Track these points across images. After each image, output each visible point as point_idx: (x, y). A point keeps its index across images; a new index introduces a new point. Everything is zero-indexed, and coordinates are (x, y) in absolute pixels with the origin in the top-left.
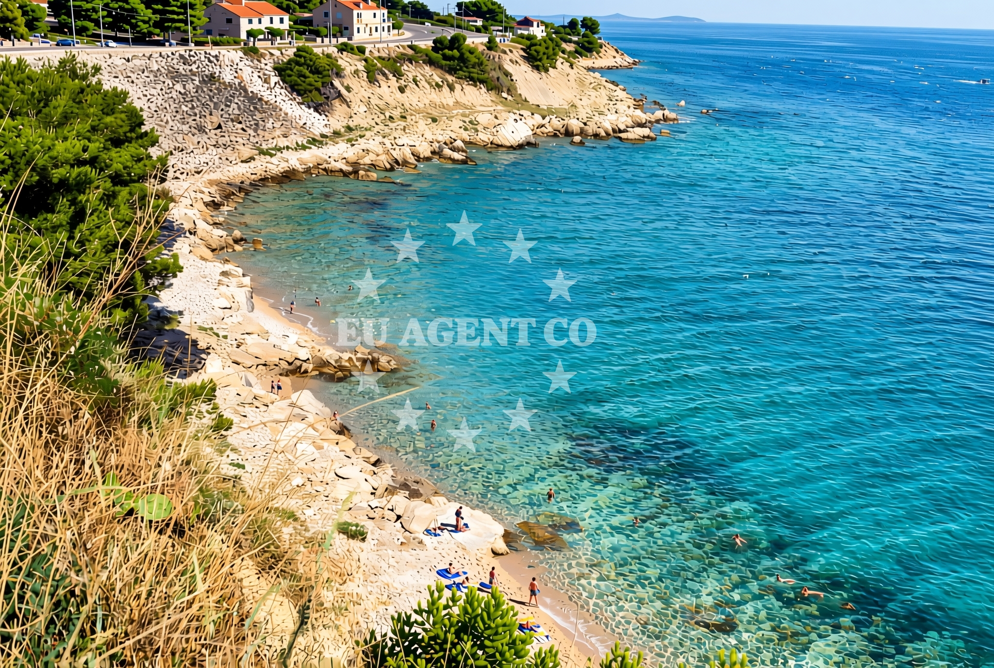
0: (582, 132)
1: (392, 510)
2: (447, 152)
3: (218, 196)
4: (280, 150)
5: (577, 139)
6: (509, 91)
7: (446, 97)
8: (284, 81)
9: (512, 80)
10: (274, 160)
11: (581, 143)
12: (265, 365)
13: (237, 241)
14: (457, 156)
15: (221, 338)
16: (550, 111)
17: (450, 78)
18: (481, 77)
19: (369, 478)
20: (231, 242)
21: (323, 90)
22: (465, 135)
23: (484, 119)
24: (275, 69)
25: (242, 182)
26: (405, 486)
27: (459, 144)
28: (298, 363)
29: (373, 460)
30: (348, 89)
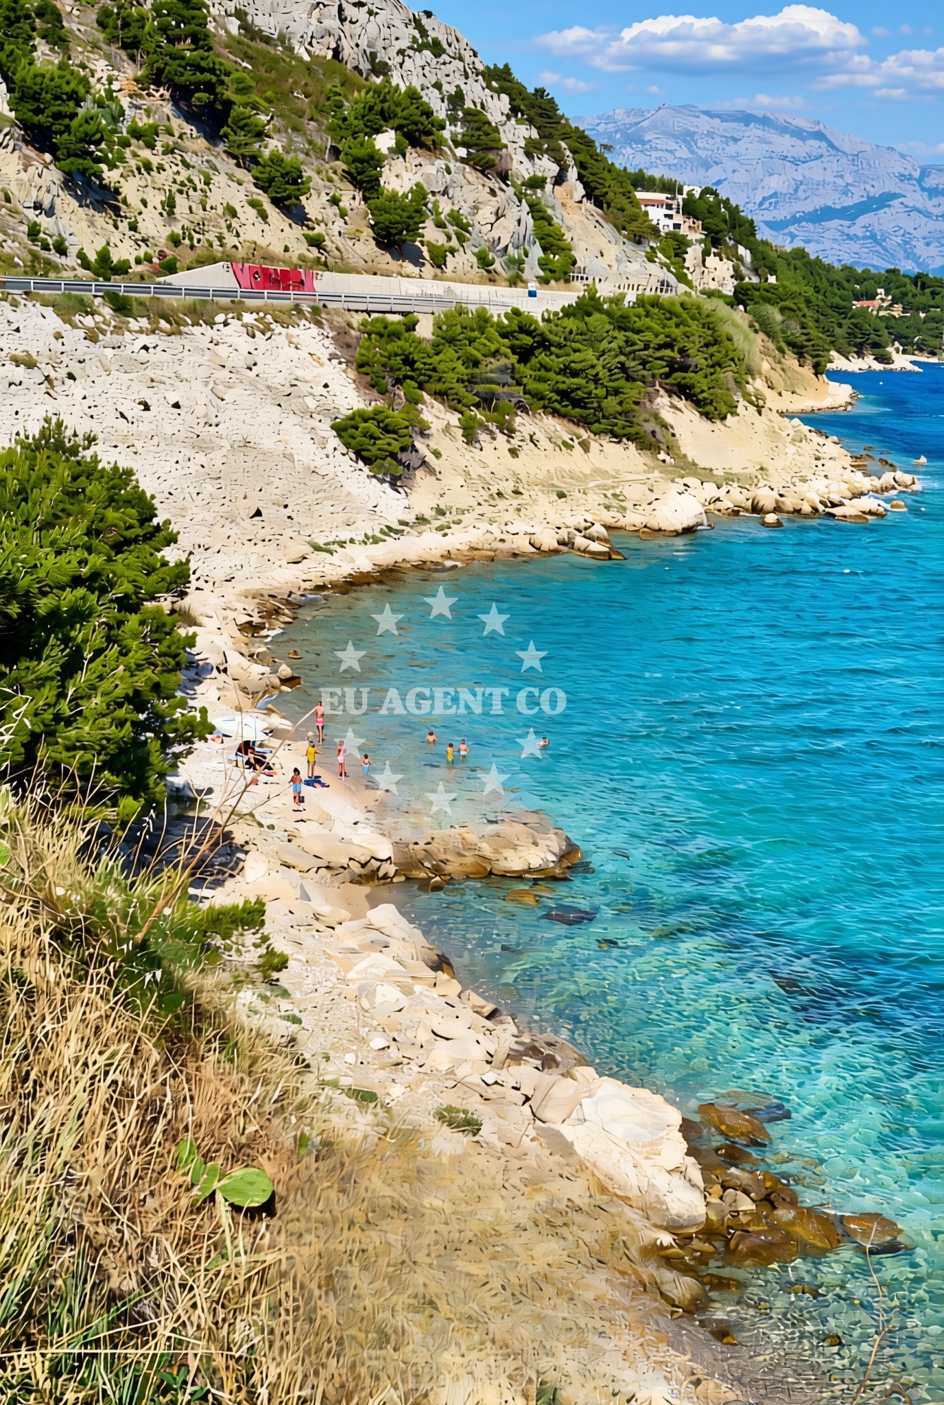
0: (777, 509)
1: (517, 1089)
2: (580, 541)
3: (255, 614)
4: (342, 544)
5: (771, 518)
6: (669, 450)
7: (576, 460)
8: (348, 445)
9: (673, 435)
10: (335, 559)
11: (779, 524)
12: (328, 868)
13: (285, 681)
14: (596, 547)
15: (265, 828)
16: (729, 478)
17: (585, 434)
18: (629, 430)
19: (481, 1038)
20: (277, 682)
21: (401, 456)
22: (608, 517)
23: (633, 493)
24: (333, 427)
25: (291, 594)
26: (533, 1051)
27: (598, 530)
28: (375, 864)
29: (487, 1011)
30: (437, 454)
